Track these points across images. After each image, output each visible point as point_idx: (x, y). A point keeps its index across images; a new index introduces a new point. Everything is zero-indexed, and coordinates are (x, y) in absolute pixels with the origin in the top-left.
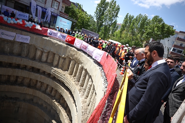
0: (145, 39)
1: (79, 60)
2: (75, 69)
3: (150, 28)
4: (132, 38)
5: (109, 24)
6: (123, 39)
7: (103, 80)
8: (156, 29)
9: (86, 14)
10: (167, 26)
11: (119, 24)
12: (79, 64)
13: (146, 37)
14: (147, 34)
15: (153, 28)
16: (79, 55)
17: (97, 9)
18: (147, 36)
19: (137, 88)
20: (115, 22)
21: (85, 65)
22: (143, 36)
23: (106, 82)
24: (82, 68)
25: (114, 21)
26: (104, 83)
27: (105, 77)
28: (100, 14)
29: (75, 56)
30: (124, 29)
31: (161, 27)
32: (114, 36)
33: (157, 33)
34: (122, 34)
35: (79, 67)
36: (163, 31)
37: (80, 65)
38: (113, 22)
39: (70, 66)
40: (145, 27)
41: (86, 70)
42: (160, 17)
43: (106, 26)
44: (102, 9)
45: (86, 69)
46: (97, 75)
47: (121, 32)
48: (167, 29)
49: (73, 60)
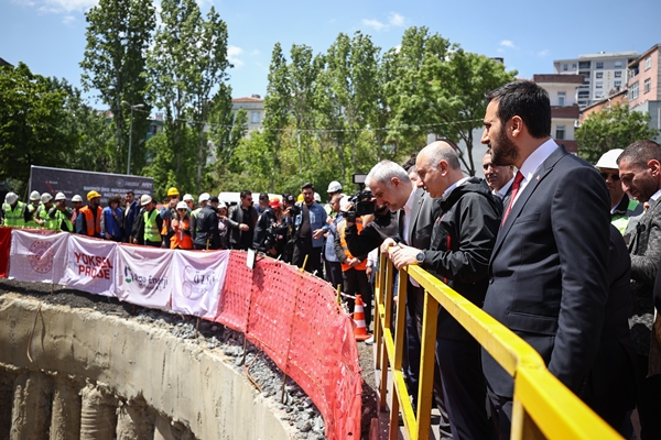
0: (403, 146)
1: (70, 358)
2: (54, 428)
3: (407, 88)
4: (341, 157)
5: (191, 110)
6: (293, 171)
7: (272, 404)
8: (435, 85)
9: (31, 77)
10: (477, 64)
11: (246, 101)
12: (76, 386)
13: (407, 133)
14: (406, 118)
15: (423, 82)
16: (67, 326)
17: (92, 43)
18: (406, 126)
19: (516, 269)
20: (222, 92)
21: (125, 375)
22: (390, 132)
23: (296, 408)
24: (109, 404)
25: (215, 90)
26: (287, 416)
27: (277, 384)
28: (117, 64)
29: (37, 342)
30: (284, 121)
31: (455, 73)
32: (236, 168)
33: (446, 101)
34: (278, 147)
35: (86, 403)
36: (467, 88)
37: (89, 392)
38: (210, 97)
39: (14, 427)
40: (385, 86)
41: (140, 406)
42: (431, 34)
43: (175, 128)
44: (121, 34)
45: (141, 397)
46: (224, 402)
47: (273, 138)
48: (480, 74)
49: (28, 374)
